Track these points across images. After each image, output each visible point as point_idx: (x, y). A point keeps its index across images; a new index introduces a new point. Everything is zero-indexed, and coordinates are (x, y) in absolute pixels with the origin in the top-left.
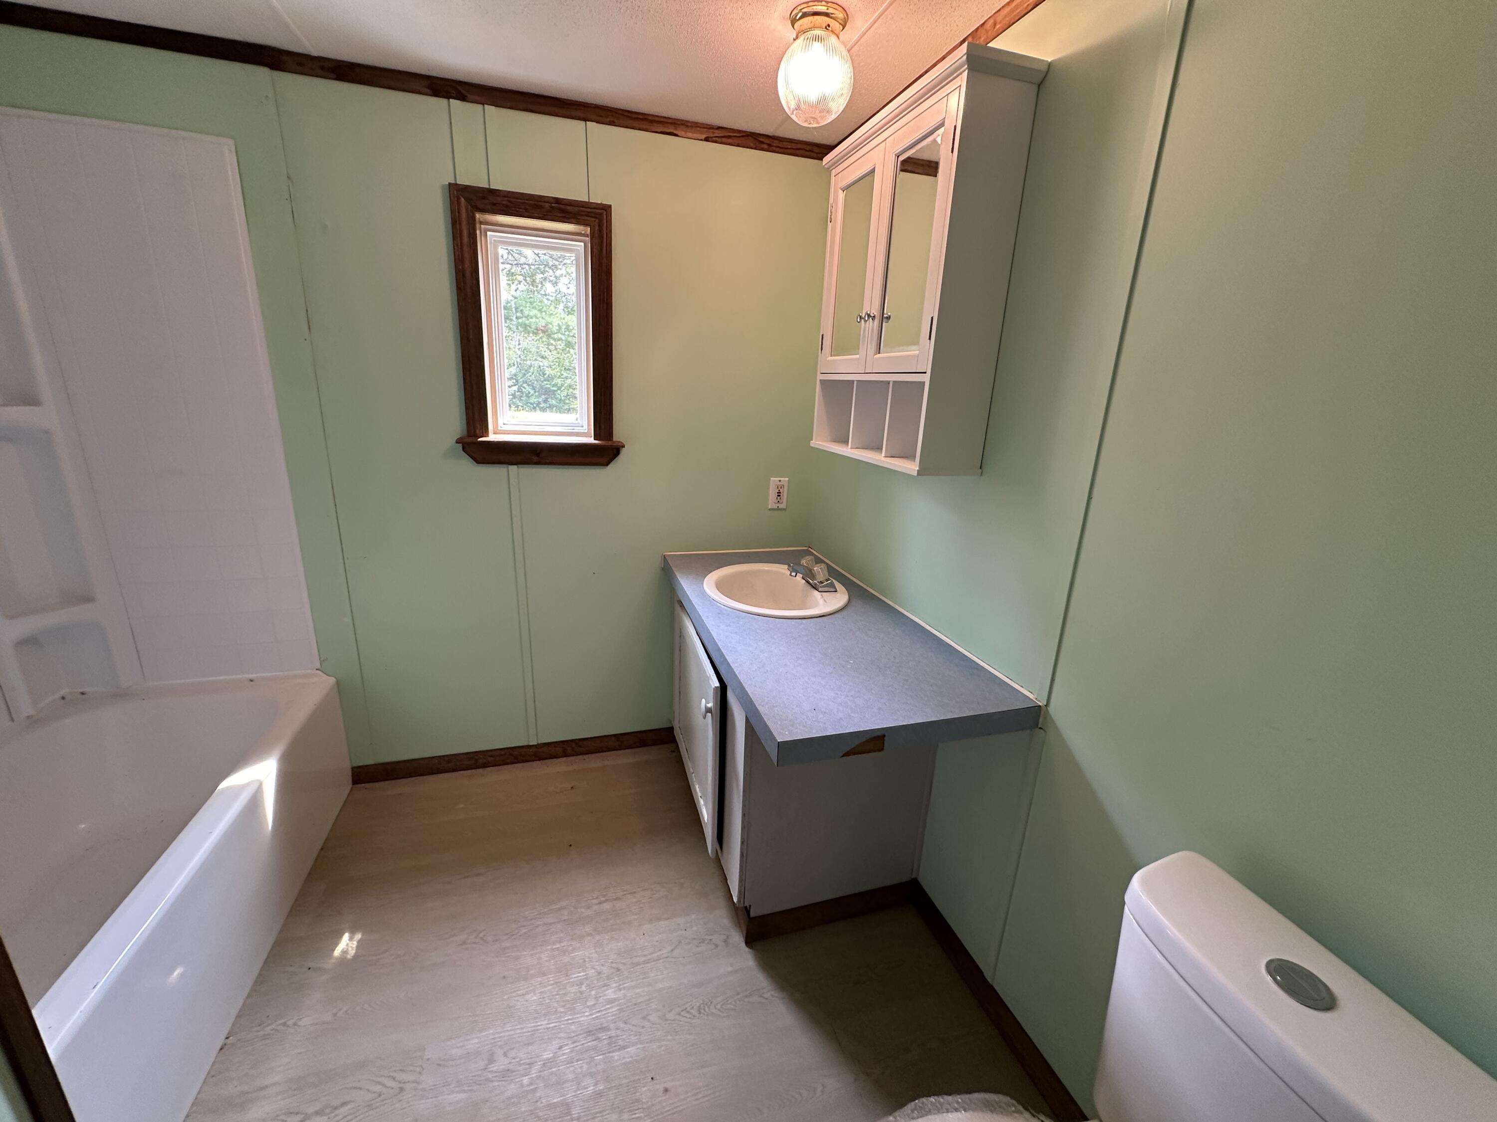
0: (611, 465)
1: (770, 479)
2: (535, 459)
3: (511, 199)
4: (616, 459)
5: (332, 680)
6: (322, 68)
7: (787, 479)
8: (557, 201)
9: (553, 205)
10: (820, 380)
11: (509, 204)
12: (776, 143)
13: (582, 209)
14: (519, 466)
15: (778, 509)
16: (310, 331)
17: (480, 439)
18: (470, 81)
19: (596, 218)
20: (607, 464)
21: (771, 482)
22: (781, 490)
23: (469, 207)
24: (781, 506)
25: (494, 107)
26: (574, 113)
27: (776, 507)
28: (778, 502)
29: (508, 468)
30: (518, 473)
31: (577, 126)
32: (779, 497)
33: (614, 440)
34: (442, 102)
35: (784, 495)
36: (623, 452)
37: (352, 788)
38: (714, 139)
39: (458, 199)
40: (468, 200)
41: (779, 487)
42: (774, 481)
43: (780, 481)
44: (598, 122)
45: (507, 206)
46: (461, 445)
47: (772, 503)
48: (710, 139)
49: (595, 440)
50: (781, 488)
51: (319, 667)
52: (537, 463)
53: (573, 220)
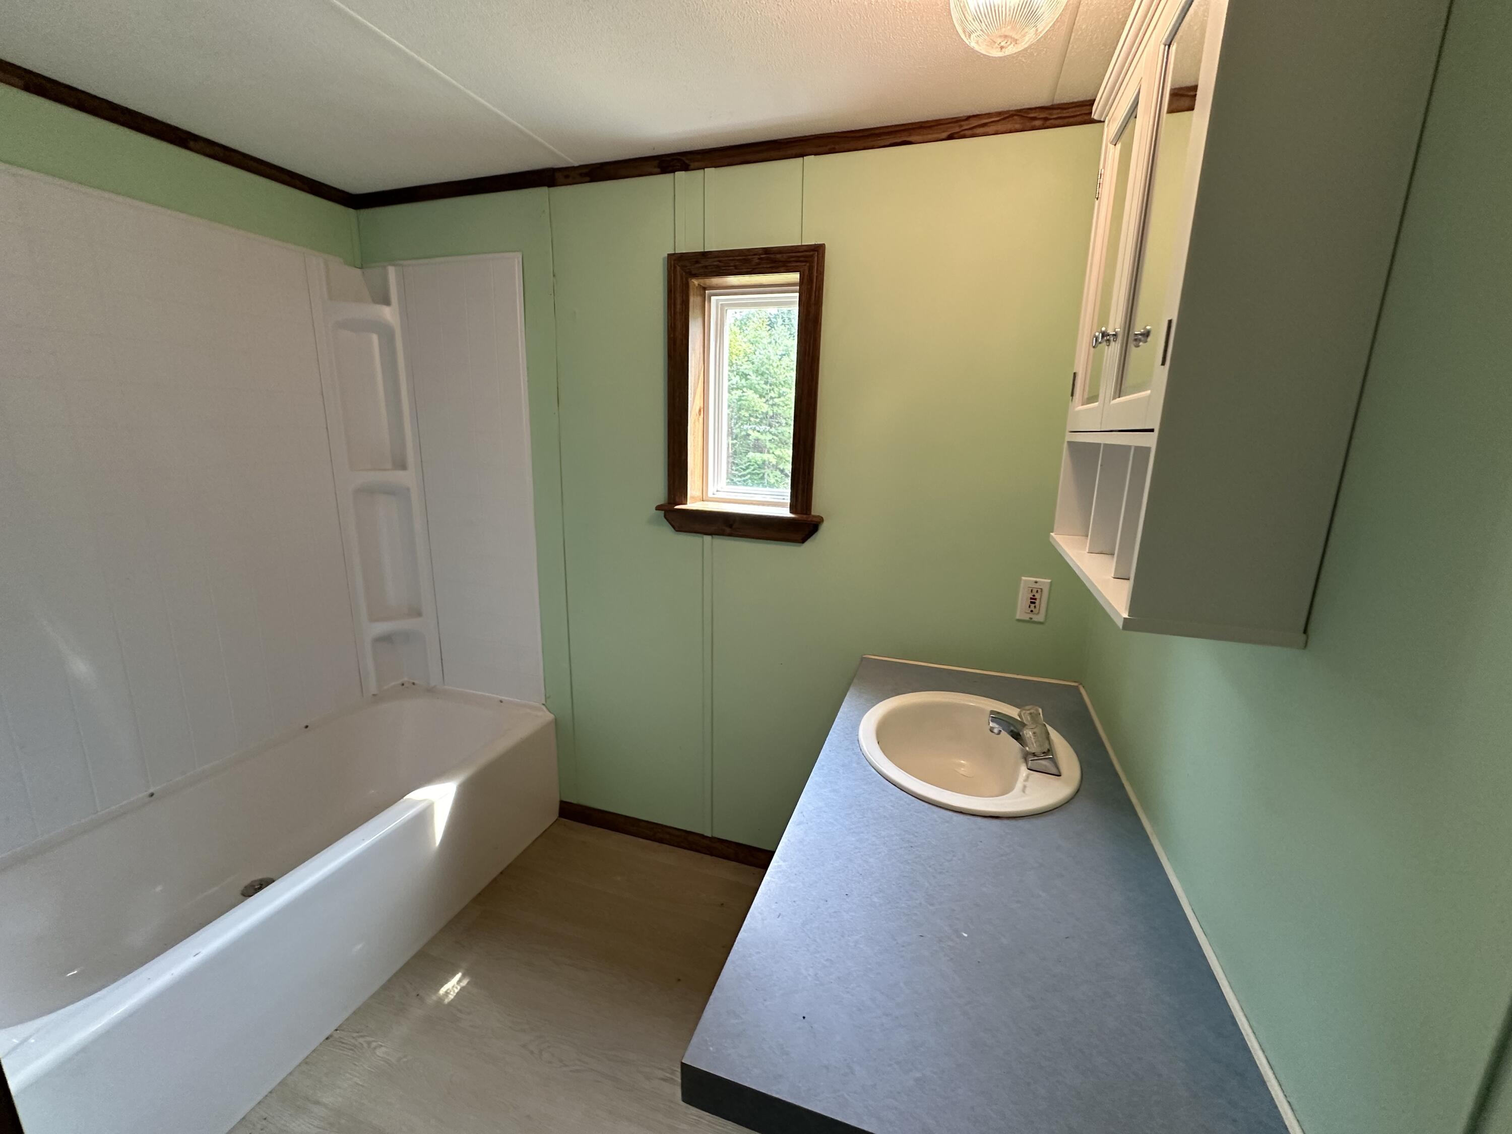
0: (808, 544)
1: (1021, 580)
2: (728, 530)
3: (721, 259)
4: (814, 536)
5: (550, 717)
6: (581, 175)
7: (1050, 581)
8: (766, 251)
9: (762, 256)
10: (1069, 442)
11: (720, 264)
12: (1056, 114)
13: (791, 254)
14: (714, 536)
15: (1031, 621)
16: (558, 406)
17: (677, 507)
18: (692, 149)
19: (806, 262)
20: (803, 541)
21: (1022, 582)
22: (1037, 596)
23: (684, 273)
24: (1036, 618)
25: (714, 169)
26: (790, 152)
27: (1028, 619)
28: (1032, 611)
29: (703, 538)
30: (712, 545)
31: (794, 164)
32: (1033, 605)
33: (813, 513)
34: (667, 178)
35: (1043, 603)
36: (824, 528)
37: (557, 820)
38: (962, 133)
39: (675, 267)
40: (683, 267)
41: (1035, 590)
42: (1026, 581)
43: (1036, 582)
44: (816, 154)
45: (718, 267)
46: (663, 512)
47: (1021, 612)
48: (956, 136)
49: (791, 512)
50: (1037, 591)
51: (544, 703)
52: (730, 535)
53: (782, 269)
